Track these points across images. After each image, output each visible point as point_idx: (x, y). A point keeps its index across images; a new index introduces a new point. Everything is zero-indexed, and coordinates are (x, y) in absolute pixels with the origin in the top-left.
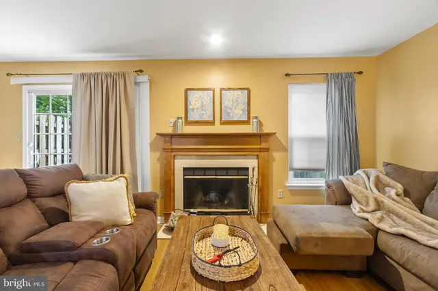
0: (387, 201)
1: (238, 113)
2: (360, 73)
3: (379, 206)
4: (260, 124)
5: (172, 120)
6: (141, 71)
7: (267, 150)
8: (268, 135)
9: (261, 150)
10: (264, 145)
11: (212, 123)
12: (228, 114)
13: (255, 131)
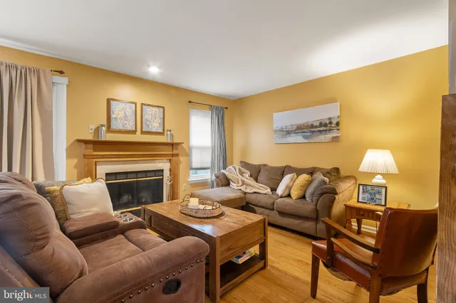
0: (246, 180)
1: (155, 126)
2: (227, 108)
3: (243, 183)
4: (172, 136)
5: (93, 127)
6: (61, 72)
7: (177, 155)
8: (178, 144)
9: (173, 155)
10: (175, 152)
11: (134, 132)
12: (148, 126)
13: (169, 141)
